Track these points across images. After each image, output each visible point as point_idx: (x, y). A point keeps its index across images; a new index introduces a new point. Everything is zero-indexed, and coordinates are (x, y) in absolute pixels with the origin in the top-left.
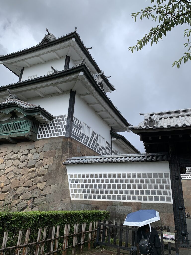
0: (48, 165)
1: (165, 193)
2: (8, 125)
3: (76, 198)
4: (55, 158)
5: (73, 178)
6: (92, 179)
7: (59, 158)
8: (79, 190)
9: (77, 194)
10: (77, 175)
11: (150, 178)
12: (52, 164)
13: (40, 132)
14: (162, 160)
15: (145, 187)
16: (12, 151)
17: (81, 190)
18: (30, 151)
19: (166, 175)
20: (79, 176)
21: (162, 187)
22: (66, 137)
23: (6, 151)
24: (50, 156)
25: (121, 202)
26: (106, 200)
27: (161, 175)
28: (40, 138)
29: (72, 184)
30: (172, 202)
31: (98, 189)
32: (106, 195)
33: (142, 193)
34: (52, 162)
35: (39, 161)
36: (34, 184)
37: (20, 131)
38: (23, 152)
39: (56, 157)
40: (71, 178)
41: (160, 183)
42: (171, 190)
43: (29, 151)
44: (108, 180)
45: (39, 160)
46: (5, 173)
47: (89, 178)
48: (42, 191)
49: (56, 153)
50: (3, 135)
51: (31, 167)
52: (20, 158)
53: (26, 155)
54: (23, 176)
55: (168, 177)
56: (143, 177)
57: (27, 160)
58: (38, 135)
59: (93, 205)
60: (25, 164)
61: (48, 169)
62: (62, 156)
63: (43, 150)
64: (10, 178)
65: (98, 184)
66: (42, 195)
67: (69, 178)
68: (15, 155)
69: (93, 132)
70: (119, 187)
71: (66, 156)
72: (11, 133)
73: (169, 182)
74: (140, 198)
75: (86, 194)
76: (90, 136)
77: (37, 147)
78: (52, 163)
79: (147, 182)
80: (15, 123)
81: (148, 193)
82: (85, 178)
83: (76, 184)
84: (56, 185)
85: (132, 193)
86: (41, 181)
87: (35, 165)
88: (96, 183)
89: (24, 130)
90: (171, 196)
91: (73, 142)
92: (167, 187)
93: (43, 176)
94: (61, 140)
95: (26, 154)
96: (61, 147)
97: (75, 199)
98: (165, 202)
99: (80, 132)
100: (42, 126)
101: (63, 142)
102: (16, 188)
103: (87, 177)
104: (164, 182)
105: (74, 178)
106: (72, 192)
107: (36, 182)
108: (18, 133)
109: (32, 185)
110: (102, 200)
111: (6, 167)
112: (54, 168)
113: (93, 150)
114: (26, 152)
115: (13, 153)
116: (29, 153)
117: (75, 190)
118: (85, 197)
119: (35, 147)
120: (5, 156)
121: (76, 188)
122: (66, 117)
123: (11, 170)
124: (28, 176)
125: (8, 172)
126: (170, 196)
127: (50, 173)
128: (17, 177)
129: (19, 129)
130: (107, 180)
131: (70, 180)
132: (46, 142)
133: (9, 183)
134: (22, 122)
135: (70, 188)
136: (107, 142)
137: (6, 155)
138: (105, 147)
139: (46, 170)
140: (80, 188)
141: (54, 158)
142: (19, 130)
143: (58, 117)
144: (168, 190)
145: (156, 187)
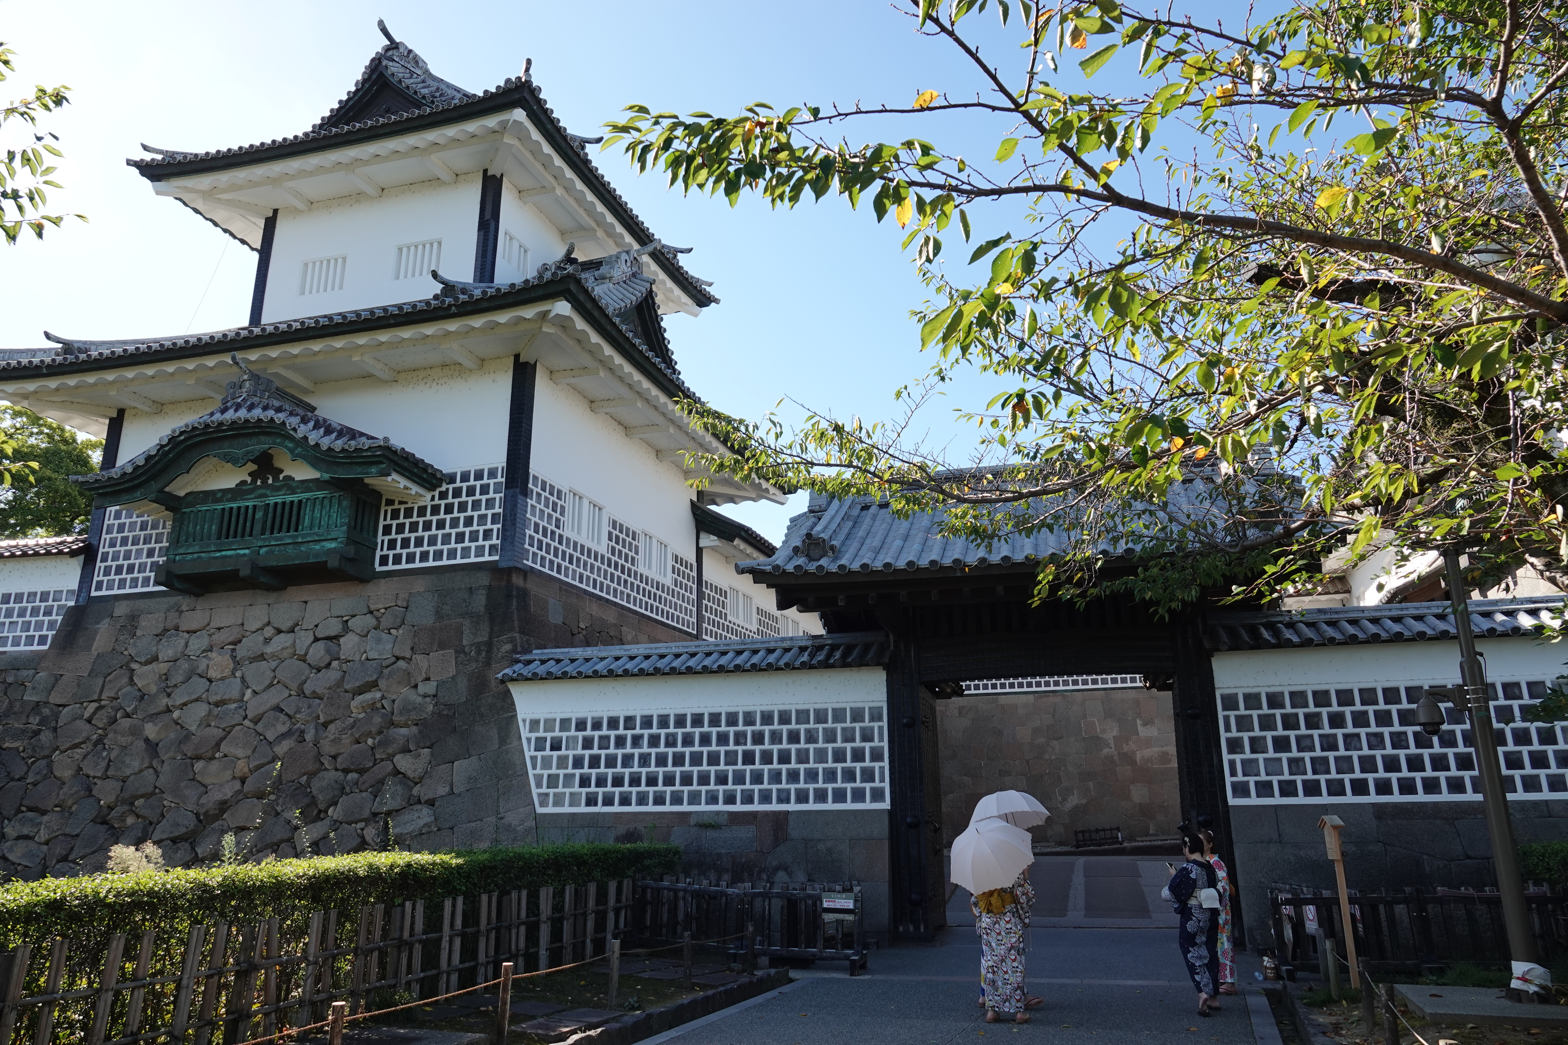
0: (435, 683)
1: (868, 775)
2: (243, 510)
3: (555, 804)
4: (460, 651)
5: (541, 734)
6: (613, 733)
7: (479, 652)
8: (565, 775)
9: (560, 789)
10: (555, 720)
11: (820, 727)
12: (453, 678)
13: (386, 538)
14: (861, 663)
15: (803, 758)
16: (269, 624)
17: (573, 775)
18: (350, 623)
19: (876, 716)
20: (565, 724)
21: (858, 756)
22: (503, 565)
23: (239, 622)
24: (442, 646)
25: (718, 813)
26: (667, 808)
27: (857, 715)
28: (390, 567)
29: (539, 754)
30: (886, 805)
31: (636, 769)
32: (665, 792)
33: (793, 776)
34: (452, 671)
35: (395, 663)
36: (382, 760)
37: (300, 540)
38: (316, 626)
39: (467, 649)
40: (531, 731)
41: (854, 740)
42: (886, 764)
43: (347, 621)
44: (674, 736)
45: (394, 659)
46: (245, 717)
47: (605, 732)
48: (416, 784)
49: (466, 631)
50: (224, 553)
51: (360, 691)
52: (306, 654)
53: (333, 638)
54: (331, 727)
55: (880, 719)
56: (797, 723)
57: (338, 659)
58: (378, 553)
59: (621, 830)
60: (333, 675)
61: (435, 696)
62: (489, 645)
63: (408, 619)
64: (271, 736)
65: (637, 752)
66: (419, 802)
67: (525, 733)
68: (283, 640)
69: (614, 522)
70: (714, 759)
71: (508, 647)
72: (261, 547)
73: (881, 739)
74: (784, 796)
75: (593, 789)
76: (602, 547)
77: (380, 606)
78: (451, 675)
79: (811, 738)
80: (272, 503)
81: (812, 776)
82: (589, 732)
83: (555, 754)
84: (474, 759)
85: (757, 778)
86: (412, 747)
87: (376, 681)
88: (628, 750)
89: (318, 535)
90: (887, 785)
91: (531, 586)
92: (877, 756)
93: (417, 725)
94: (484, 579)
95: (333, 634)
96: (482, 609)
97: (550, 809)
98: (868, 805)
99: (561, 536)
100: (395, 515)
101: (490, 588)
102: (305, 777)
103: (597, 725)
104: (867, 735)
105: (545, 731)
106: (539, 785)
107: (390, 751)
108: (291, 547)
109: (375, 765)
110: (651, 808)
111: (248, 693)
112: (461, 693)
113: (616, 604)
114: (334, 628)
115: (269, 631)
116: (346, 629)
117: (549, 776)
118: (591, 801)
119: (373, 607)
120: (234, 643)
121: (554, 771)
122: (500, 479)
123: (273, 701)
124: (353, 727)
125: (261, 710)
126: (882, 785)
127: (445, 712)
128: (303, 732)
129: (296, 530)
130: (671, 738)
131: (529, 740)
132: (420, 585)
133: (270, 758)
134: (308, 499)
135: (531, 772)
136: (677, 557)
137: (240, 641)
138: (668, 580)
139: (428, 699)
140: (570, 770)
141: (456, 652)
142: (296, 537)
143: (465, 477)
144: (877, 765)
145: (839, 756)
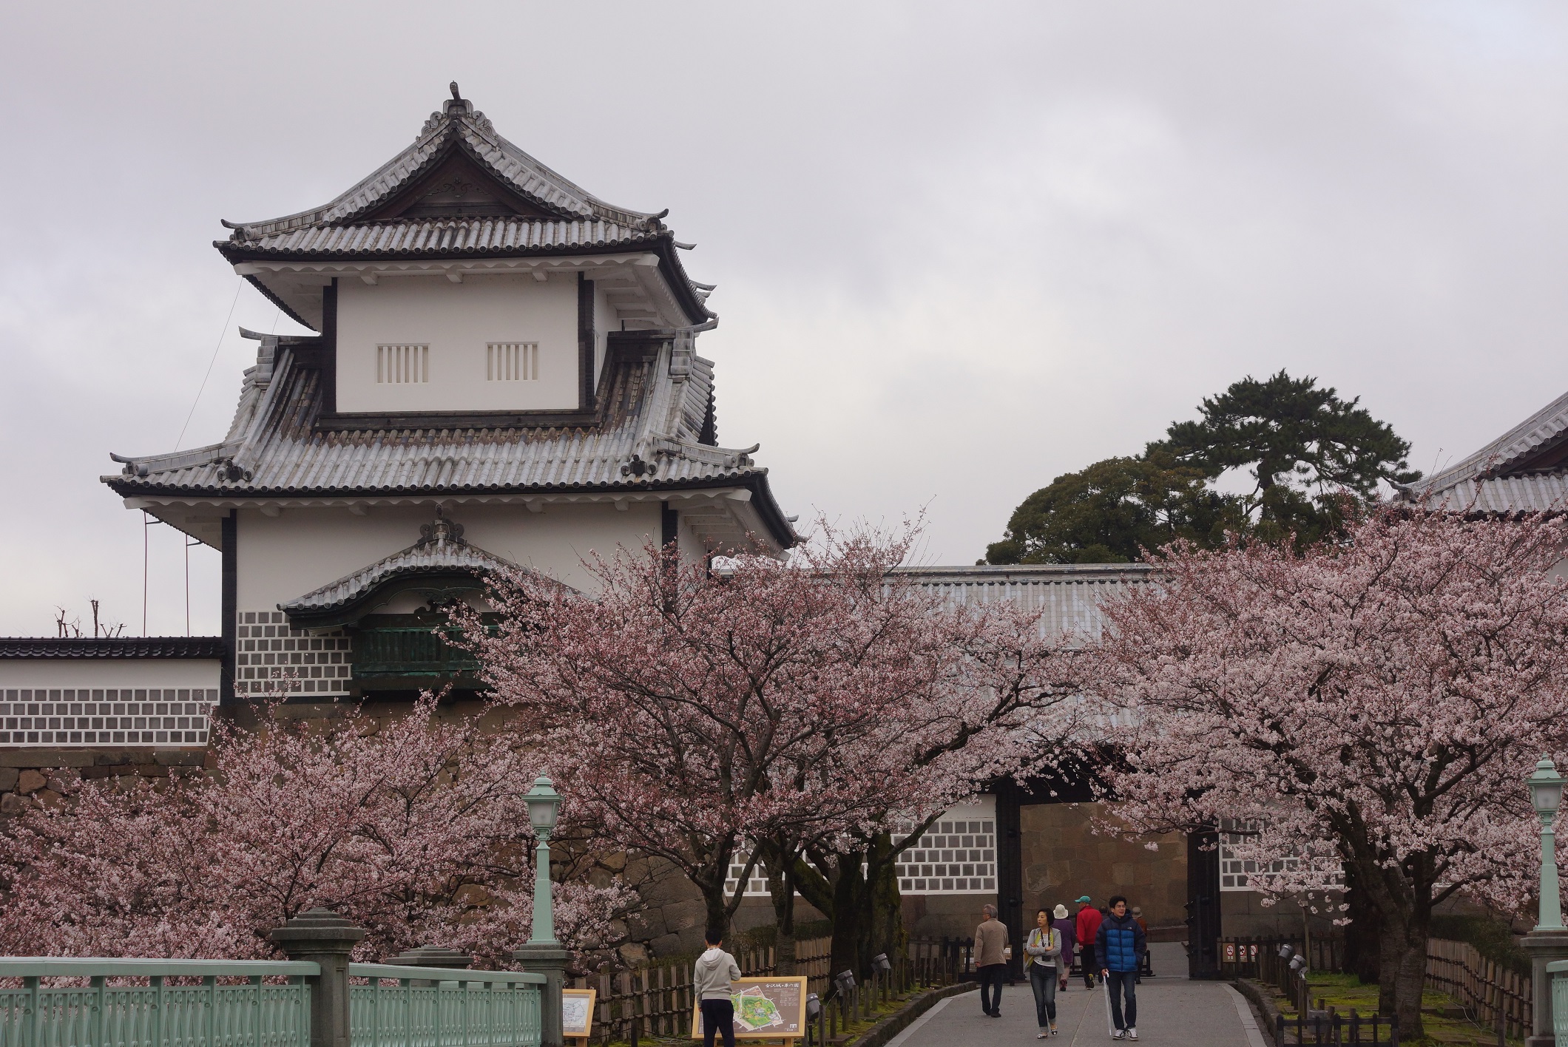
1: (982, 870)
2: (425, 636)
11: (947, 835)
17: (754, 868)
21: (975, 856)
30: (995, 891)
42: (995, 862)
55: (991, 831)
73: (991, 845)
74: (921, 884)
79: (940, 843)
81: (941, 870)
90: (995, 877)
92: (988, 856)
98: (982, 891)
104: (981, 842)
117: (733, 868)
121: (738, 866)
126: (992, 877)
144: (988, 863)
145: (961, 856)
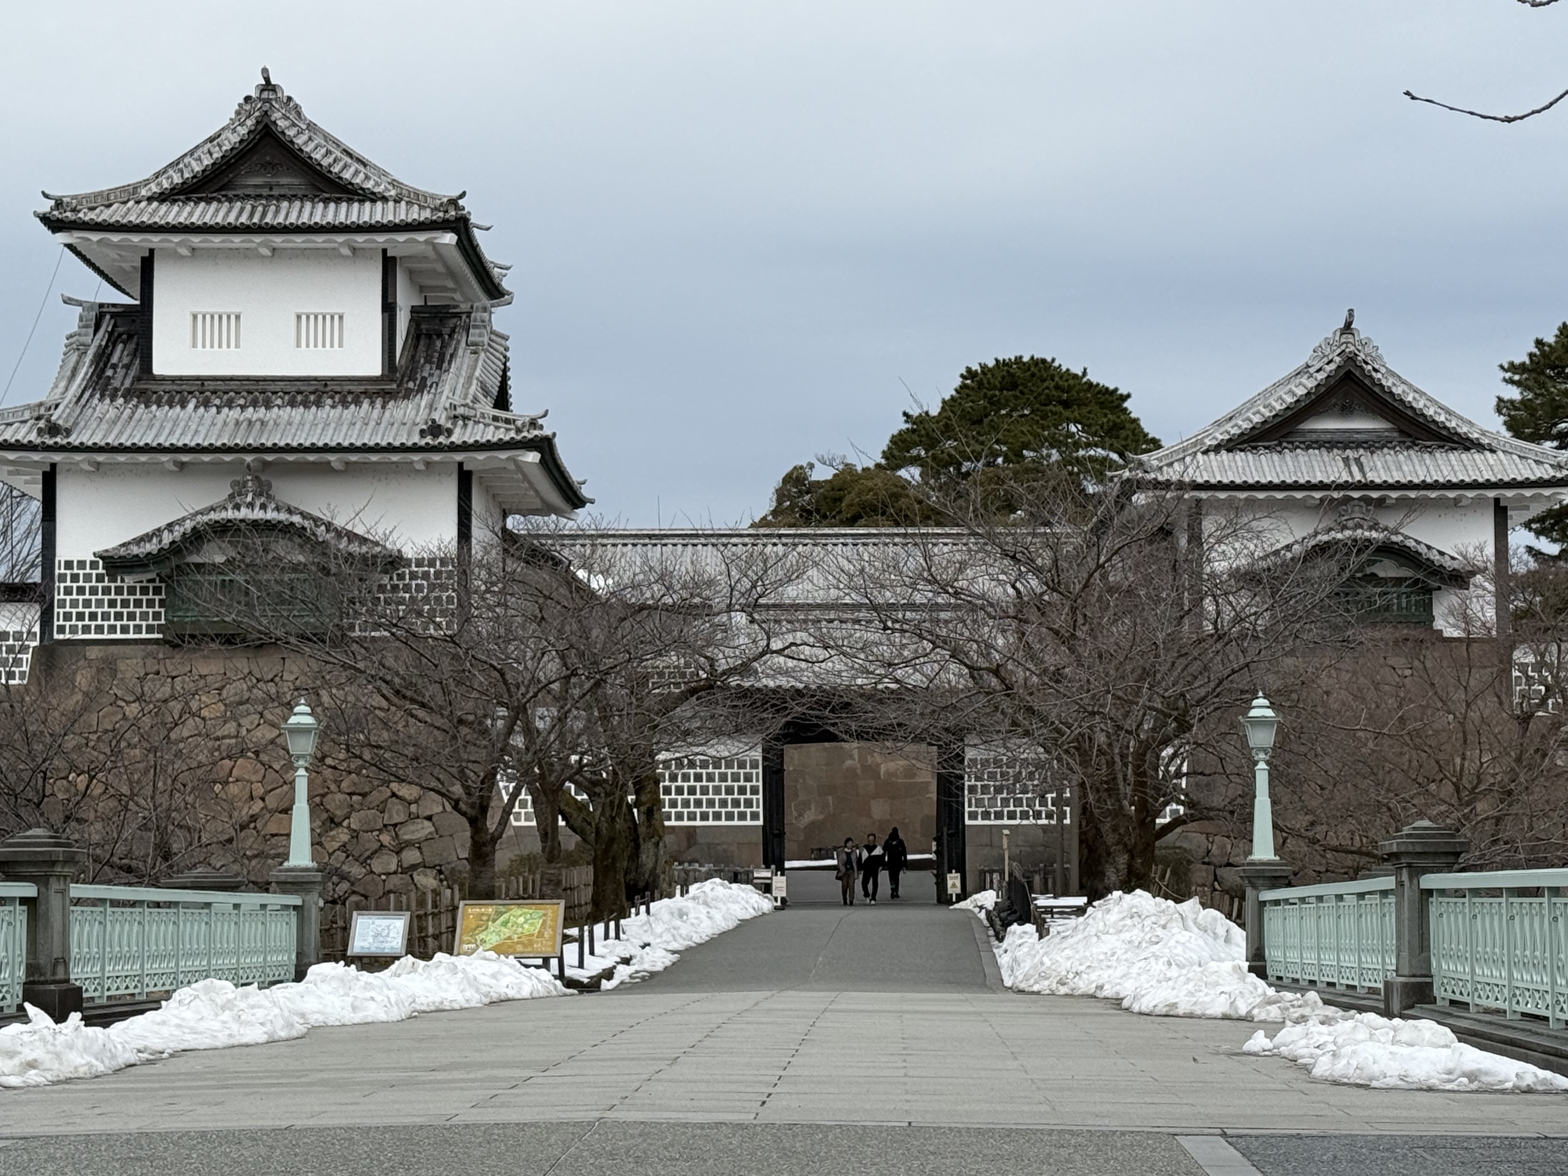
1: (749, 803)
3: (527, 820)
9: (529, 810)
11: (716, 771)
13: (351, 609)
15: (705, 791)
16: (251, 673)
19: (754, 765)
21: (742, 790)
23: (221, 671)
27: (742, 764)
30: (760, 822)
33: (698, 803)
35: (373, 712)
36: (378, 786)
38: (296, 679)
41: (739, 780)
42: (761, 796)
45: (372, 709)
46: (247, 750)
48: (413, 804)
53: (313, 690)
54: (328, 760)
55: (757, 768)
56: (700, 769)
57: (321, 706)
58: (345, 621)
64: (277, 766)
66: (418, 817)
68: (267, 688)
73: (757, 781)
74: (692, 816)
79: (710, 779)
85: (673, 804)
90: (761, 810)
92: (754, 791)
97: (522, 823)
98: (748, 822)
104: (748, 778)
107: (385, 779)
109: (374, 789)
111: (244, 731)
115: (252, 680)
120: (220, 688)
122: (451, 568)
124: (347, 760)
126: (758, 810)
133: (279, 783)
137: (224, 687)
143: (420, 563)
144: (755, 797)
145: (729, 790)
